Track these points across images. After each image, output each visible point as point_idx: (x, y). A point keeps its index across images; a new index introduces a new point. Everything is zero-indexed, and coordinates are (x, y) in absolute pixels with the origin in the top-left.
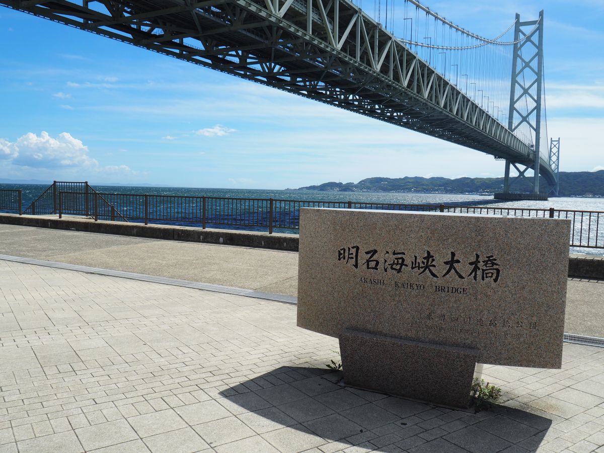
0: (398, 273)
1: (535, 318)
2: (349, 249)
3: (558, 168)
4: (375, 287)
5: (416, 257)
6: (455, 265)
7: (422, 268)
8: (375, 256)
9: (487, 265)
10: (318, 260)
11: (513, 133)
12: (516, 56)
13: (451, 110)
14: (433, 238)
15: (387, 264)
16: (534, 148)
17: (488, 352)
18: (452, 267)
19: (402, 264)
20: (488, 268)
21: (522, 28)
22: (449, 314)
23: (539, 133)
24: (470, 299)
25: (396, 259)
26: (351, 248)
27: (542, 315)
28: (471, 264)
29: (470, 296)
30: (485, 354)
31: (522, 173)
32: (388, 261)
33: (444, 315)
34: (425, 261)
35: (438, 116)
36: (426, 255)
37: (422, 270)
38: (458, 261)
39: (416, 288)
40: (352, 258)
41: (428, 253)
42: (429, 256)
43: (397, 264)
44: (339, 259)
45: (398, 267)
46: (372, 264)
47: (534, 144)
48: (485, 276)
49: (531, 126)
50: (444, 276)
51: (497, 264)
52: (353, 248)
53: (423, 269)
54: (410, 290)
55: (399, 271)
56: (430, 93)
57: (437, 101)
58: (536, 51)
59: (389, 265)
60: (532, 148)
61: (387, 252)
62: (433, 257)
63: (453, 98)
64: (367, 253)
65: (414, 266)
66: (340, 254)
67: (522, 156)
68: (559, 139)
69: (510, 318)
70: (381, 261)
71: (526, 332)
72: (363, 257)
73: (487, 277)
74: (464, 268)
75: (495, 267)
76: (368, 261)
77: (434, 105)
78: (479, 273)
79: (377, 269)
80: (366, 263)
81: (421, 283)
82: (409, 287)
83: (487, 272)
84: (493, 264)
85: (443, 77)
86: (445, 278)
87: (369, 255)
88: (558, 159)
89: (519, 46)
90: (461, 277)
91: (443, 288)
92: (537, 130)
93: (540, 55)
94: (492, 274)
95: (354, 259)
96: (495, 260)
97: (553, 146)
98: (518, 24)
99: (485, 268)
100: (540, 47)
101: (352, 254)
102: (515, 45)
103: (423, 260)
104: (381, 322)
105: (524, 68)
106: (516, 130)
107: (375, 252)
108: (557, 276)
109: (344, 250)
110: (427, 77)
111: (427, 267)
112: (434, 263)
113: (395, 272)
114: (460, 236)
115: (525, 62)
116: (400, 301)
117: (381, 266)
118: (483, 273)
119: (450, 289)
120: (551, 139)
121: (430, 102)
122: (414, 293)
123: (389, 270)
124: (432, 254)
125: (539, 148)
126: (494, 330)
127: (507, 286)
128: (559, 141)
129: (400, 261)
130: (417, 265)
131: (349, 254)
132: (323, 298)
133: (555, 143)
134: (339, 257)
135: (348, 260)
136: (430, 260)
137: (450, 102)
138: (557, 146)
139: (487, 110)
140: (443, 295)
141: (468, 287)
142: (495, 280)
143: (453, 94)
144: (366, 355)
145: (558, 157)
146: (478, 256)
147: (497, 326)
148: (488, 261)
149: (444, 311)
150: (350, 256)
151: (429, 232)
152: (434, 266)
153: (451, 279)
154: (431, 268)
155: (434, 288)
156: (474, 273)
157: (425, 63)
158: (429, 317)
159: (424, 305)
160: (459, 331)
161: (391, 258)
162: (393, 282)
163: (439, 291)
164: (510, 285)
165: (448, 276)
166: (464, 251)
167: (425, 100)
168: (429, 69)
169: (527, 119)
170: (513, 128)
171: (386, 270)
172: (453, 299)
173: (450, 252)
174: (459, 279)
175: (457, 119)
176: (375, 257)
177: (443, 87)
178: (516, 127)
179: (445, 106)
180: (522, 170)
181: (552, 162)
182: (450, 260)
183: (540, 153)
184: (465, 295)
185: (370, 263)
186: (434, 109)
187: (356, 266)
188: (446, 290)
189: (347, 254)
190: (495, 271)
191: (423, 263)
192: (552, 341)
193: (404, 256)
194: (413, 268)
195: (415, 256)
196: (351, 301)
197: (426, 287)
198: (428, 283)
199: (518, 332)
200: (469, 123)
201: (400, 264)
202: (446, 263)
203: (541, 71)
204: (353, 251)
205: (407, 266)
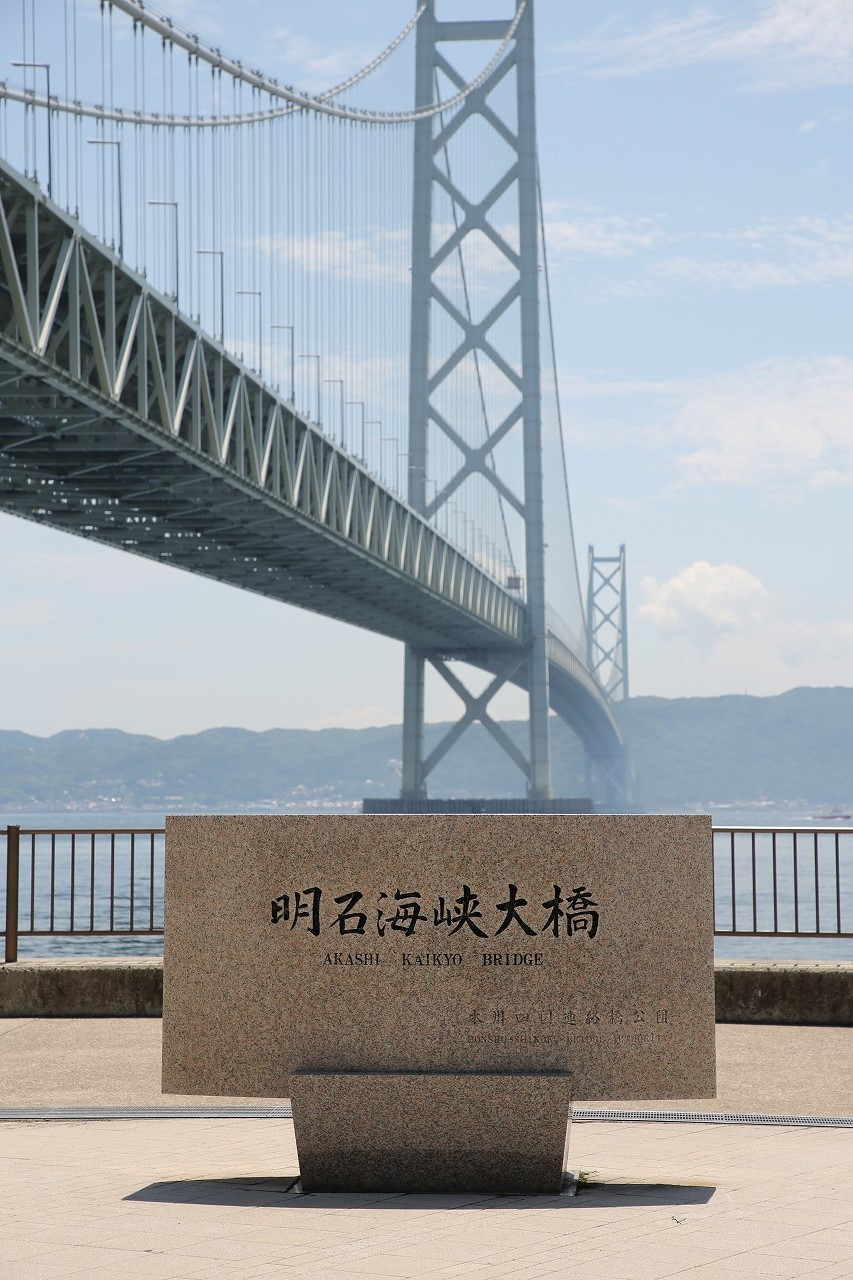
0: (407, 935)
1: (665, 1002)
2: (298, 896)
3: (625, 680)
4: (361, 969)
5: (442, 900)
6: (518, 910)
7: (455, 920)
8: (356, 905)
9: (576, 907)
10: (220, 928)
11: (430, 523)
12: (426, 175)
13: (156, 414)
14: (474, 861)
15: (383, 918)
16: (522, 594)
17: (588, 1076)
18: (512, 914)
19: (415, 917)
20: (577, 912)
21: (444, 48)
22: (511, 1008)
23: (540, 524)
24: (548, 974)
25: (401, 907)
26: (301, 894)
27: (676, 995)
28: (546, 905)
29: (548, 968)
30: (583, 1082)
31: (476, 707)
32: (386, 912)
33: (503, 1012)
34: (461, 906)
35: (97, 439)
36: (462, 894)
37: (455, 925)
38: (523, 902)
39: (445, 962)
40: (306, 914)
41: (467, 889)
42: (468, 895)
43: (404, 918)
44: (275, 921)
45: (407, 924)
46: (352, 923)
47: (522, 573)
48: (573, 927)
49: (503, 490)
50: (499, 932)
51: (592, 904)
52: (306, 892)
53: (458, 923)
54: (434, 968)
55: (409, 931)
56: (55, 327)
57: (89, 370)
58: (510, 157)
59: (387, 920)
60: (514, 593)
61: (384, 895)
62: (475, 896)
63: (163, 359)
64: (339, 900)
65: (439, 918)
66: (275, 909)
67: (476, 626)
68: (622, 549)
69: (621, 1006)
70: (371, 914)
71: (652, 1030)
72: (330, 910)
73: (576, 929)
74: (534, 913)
75: (590, 908)
76: (342, 918)
77: (76, 386)
78: (562, 921)
79: (362, 932)
80: (338, 923)
81: (455, 952)
82: (431, 961)
83: (575, 918)
84: (586, 903)
85: (113, 258)
86: (500, 936)
87: (345, 905)
88: (623, 641)
89: (437, 130)
90: (530, 932)
91: (498, 957)
92: (531, 511)
93: (525, 175)
94: (586, 922)
95: (311, 917)
96: (589, 895)
97: (598, 582)
98: (430, 31)
99: (572, 912)
100: (524, 141)
101: (305, 906)
102: (422, 127)
103: (457, 905)
104: (375, 1044)
105: (461, 233)
106: (441, 511)
107: (357, 896)
108: (695, 921)
109: (286, 899)
110: (43, 252)
111: (464, 918)
112: (477, 910)
113: (401, 934)
114: (524, 853)
115: (464, 204)
116: (413, 994)
117: (371, 926)
118: (569, 923)
119: (511, 959)
120: (591, 549)
121: (57, 375)
122: (442, 971)
123: (389, 932)
124: (472, 892)
125: (541, 589)
126: (597, 1031)
127: (612, 944)
128: (620, 560)
129: (411, 911)
130: (445, 916)
131: (298, 907)
132: (236, 1013)
133: (607, 569)
134: (274, 914)
135: (296, 920)
136: (471, 903)
137: (151, 377)
138: (616, 581)
139: (313, 418)
140: (499, 970)
141: (542, 952)
142: (592, 934)
143: (161, 339)
144: (351, 1116)
145: (623, 631)
146: (558, 890)
147: (600, 1022)
148: (576, 898)
149: (502, 1004)
150: (300, 911)
151: (465, 849)
152: (478, 915)
153: (511, 939)
154: (473, 919)
155: (481, 958)
156: (552, 923)
157: (29, 188)
158: (474, 1018)
159: (463, 994)
160: (533, 1039)
161: (392, 906)
162: (399, 956)
163: (491, 962)
164: (618, 941)
165: (505, 932)
166: (533, 881)
167: (35, 361)
168: (47, 216)
169: (488, 462)
170: (430, 498)
171: (381, 933)
172: (518, 978)
173: (506, 886)
174: (527, 936)
175: (183, 455)
176: (357, 908)
177: (118, 303)
178: (441, 499)
179: (130, 394)
180: (476, 692)
181: (598, 656)
182: (508, 900)
183: (547, 613)
184: (539, 967)
185: (346, 920)
186: (77, 405)
187: (315, 931)
188: (504, 960)
189: (292, 908)
190: (590, 916)
191: (457, 910)
192: (697, 1045)
193: (417, 900)
194: (436, 923)
195: (440, 898)
196: (306, 1007)
197: (465, 957)
198: (469, 950)
199: (638, 1032)
200: (241, 472)
201: (410, 917)
202: (501, 907)
203: (534, 247)
204: (308, 899)
205: (424, 919)
